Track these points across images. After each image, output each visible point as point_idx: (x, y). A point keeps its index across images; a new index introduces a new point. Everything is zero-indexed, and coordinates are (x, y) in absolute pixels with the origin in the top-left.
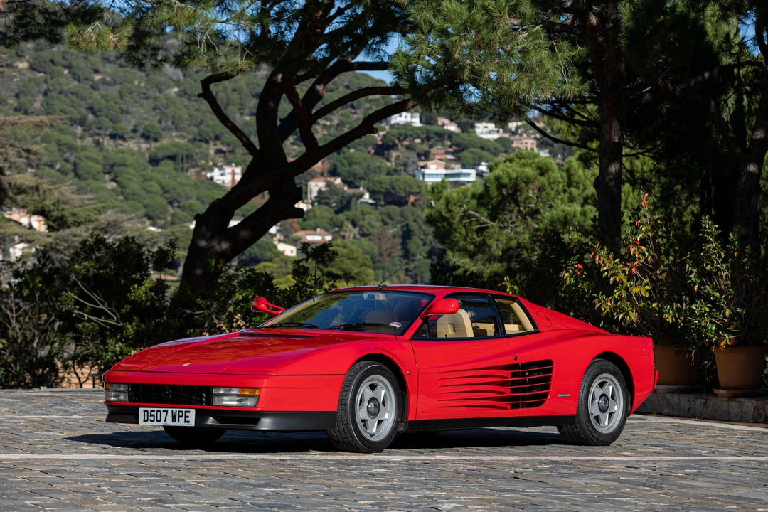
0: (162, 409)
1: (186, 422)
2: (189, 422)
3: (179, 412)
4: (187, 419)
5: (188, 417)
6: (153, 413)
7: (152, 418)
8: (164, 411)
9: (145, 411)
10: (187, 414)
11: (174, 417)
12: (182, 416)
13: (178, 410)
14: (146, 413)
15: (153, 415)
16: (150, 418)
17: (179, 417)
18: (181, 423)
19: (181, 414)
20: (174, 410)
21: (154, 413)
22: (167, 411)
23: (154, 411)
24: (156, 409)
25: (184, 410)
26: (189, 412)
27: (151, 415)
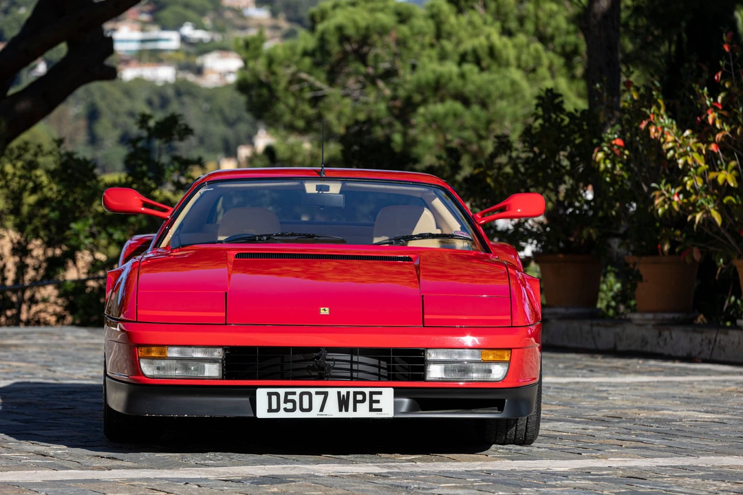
0: (313, 391)
1: (371, 410)
2: (380, 410)
3: (355, 394)
4: (375, 406)
5: (378, 402)
6: (290, 397)
7: (290, 406)
8: (317, 393)
9: (270, 395)
10: (375, 397)
11: (343, 403)
12: (363, 401)
13: (352, 390)
14: (274, 398)
15: (293, 402)
16: (283, 406)
17: (356, 401)
18: (363, 412)
19: (360, 397)
20: (344, 391)
21: (296, 398)
22: (326, 394)
23: (294, 393)
24: (298, 391)
25: (367, 391)
26: (380, 393)
27: (286, 401)
